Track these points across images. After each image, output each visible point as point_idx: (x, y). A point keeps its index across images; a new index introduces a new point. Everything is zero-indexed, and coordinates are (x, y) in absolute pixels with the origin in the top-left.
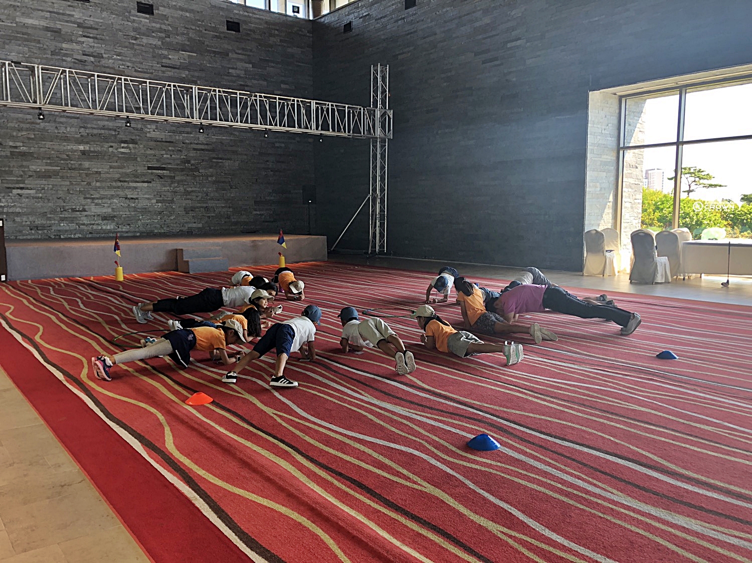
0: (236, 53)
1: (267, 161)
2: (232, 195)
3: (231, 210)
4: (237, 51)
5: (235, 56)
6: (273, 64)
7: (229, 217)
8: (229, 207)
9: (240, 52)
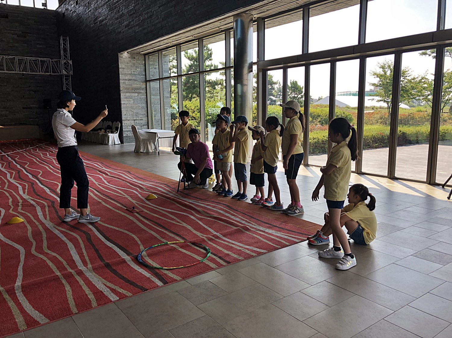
0: (7, 30)
1: (30, 86)
2: (8, 105)
3: (8, 112)
4: (7, 29)
5: (6, 31)
6: (31, 35)
7: (6, 116)
8: (7, 111)
9: (8, 29)
